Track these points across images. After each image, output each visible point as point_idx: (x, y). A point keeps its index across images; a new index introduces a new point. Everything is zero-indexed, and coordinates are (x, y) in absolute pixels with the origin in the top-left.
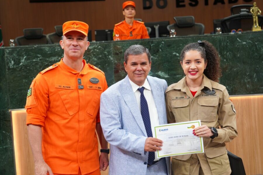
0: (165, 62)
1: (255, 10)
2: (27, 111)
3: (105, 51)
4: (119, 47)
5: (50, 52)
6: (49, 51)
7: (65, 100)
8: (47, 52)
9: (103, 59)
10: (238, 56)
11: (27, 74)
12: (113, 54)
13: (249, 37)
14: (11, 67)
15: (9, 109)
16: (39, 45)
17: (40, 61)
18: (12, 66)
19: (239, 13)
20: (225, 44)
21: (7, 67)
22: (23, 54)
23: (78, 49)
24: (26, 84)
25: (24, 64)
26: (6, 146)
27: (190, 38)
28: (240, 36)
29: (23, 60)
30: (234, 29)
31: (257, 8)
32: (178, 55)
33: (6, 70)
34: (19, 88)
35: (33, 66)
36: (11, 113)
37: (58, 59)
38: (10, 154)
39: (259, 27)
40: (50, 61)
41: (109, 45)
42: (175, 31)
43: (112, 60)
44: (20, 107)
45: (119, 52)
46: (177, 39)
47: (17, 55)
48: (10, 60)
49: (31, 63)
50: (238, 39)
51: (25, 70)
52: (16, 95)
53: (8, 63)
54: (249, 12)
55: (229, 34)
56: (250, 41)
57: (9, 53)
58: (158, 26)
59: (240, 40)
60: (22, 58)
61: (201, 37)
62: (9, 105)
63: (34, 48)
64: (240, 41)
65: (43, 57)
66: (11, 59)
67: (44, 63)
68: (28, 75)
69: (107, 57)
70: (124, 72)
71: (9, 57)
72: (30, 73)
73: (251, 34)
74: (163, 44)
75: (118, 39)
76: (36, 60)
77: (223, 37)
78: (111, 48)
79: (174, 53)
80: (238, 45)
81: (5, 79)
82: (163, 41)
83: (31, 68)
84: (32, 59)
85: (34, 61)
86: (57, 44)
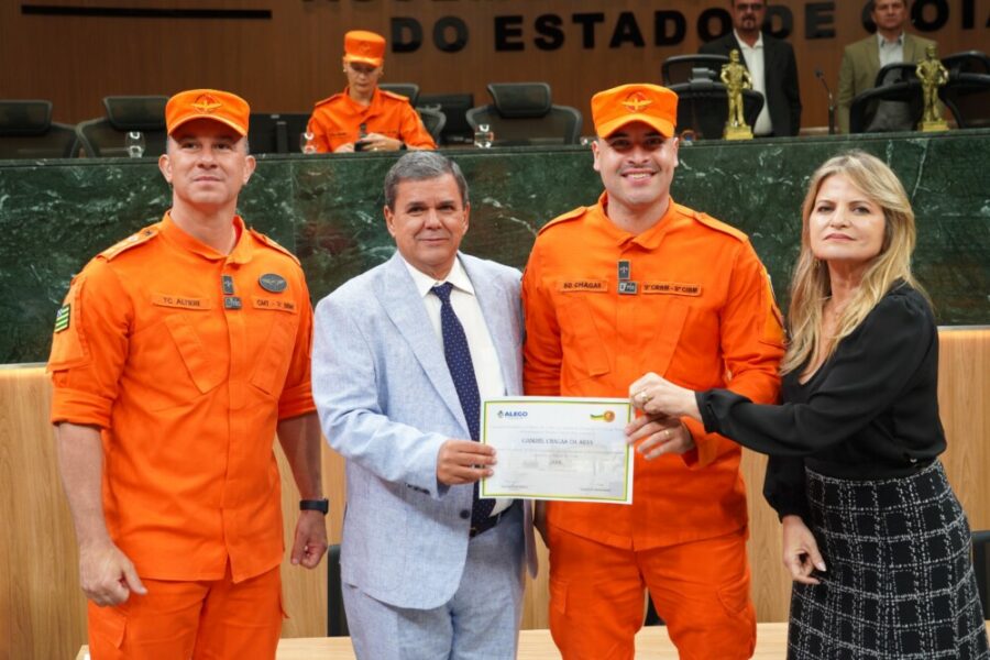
1: (736, 76)
2: (53, 378)
3: (268, 187)
4: (313, 174)
5: (89, 184)
6: (84, 180)
7: (185, 342)
8: (81, 182)
9: (262, 210)
11: (10, 252)
12: (295, 197)
13: (716, 158)
16: (54, 161)
17: (56, 212)
19: (688, 82)
23: (218, 177)
25: (3, 221)
27: (536, 154)
28: (688, 154)
31: (740, 68)
32: (498, 204)
35: (30, 225)
37: (114, 205)
39: (744, 125)
40: (88, 211)
41: (283, 166)
42: (491, 130)
43: (291, 217)
45: (313, 189)
46: (497, 155)
49: (26, 216)
54: (717, 78)
56: (718, 170)
59: (687, 164)
61: (570, 151)
63: (34, 168)
64: (687, 168)
65: (64, 198)
67: (68, 217)
68: (14, 254)
69: (276, 205)
70: (329, 256)
72: (21, 250)
73: (723, 147)
75: (312, 147)
76: (42, 209)
78: (286, 177)
79: (487, 200)
80: (684, 180)
83: (26, 234)
84: (29, 205)
85: (34, 212)
86: (113, 159)
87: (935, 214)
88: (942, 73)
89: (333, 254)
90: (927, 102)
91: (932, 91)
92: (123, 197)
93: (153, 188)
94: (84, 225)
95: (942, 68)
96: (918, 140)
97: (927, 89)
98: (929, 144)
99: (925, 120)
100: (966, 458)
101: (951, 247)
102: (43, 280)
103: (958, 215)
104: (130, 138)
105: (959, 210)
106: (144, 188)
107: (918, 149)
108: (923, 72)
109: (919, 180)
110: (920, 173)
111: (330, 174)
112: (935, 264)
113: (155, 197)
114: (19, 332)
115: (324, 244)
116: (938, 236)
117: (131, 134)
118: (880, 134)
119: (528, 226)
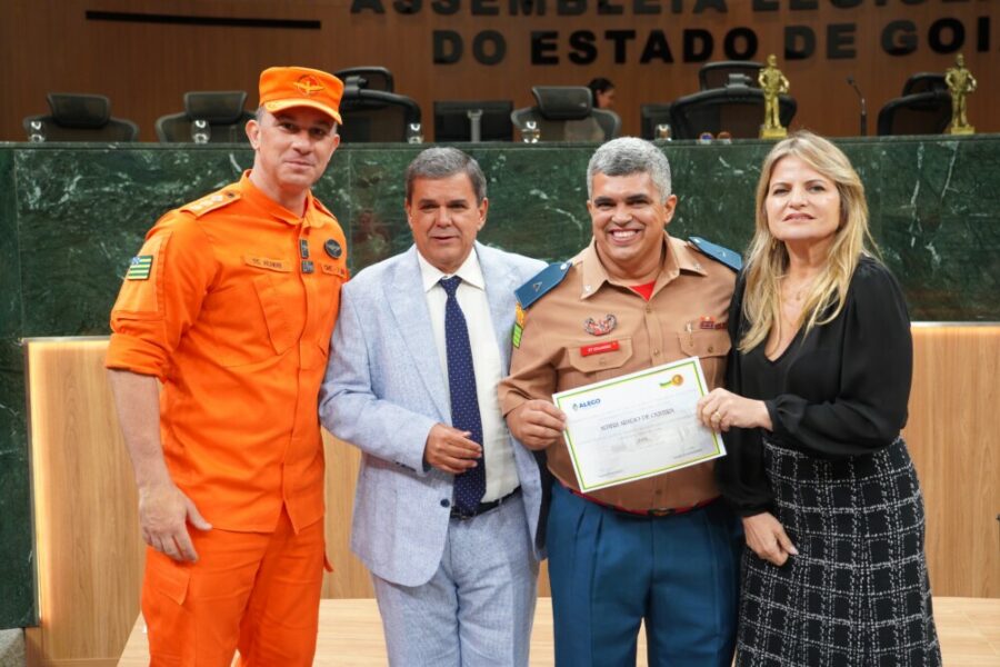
0: (506, 217)
1: (773, 80)
4: (369, 163)
5: (158, 167)
6: (154, 162)
7: (269, 303)
8: (150, 164)
10: (720, 208)
11: (82, 229)
12: (352, 184)
13: (754, 156)
14: (32, 207)
15: (21, 337)
16: (125, 145)
17: (126, 193)
18: (34, 204)
19: (724, 87)
20: (684, 172)
21: (19, 206)
22: (72, 166)
24: (76, 261)
25: (76, 200)
26: (6, 452)
27: (582, 150)
28: (726, 152)
29: (72, 188)
30: (707, 131)
31: (777, 72)
32: (544, 196)
33: (15, 215)
34: (56, 273)
35: (101, 205)
36: (25, 348)
37: (181, 188)
38: (17, 474)
39: (780, 127)
40: (157, 193)
41: (341, 155)
42: (537, 127)
43: (347, 203)
44: (57, 331)
45: (369, 178)
46: (544, 149)
47: (53, 171)
48: (29, 185)
49: (98, 197)
50: (721, 159)
51: (77, 217)
52: (46, 294)
53: (22, 194)
55: (694, 144)
57: (27, 163)
58: (480, 112)
59: (728, 162)
60: (68, 179)
62: (20, 323)
63: (106, 151)
64: (726, 165)
65: (134, 180)
66: (34, 183)
67: (137, 199)
68: (85, 232)
69: (334, 192)
70: (383, 241)
71: (29, 174)
72: (92, 228)
73: (759, 147)
74: (501, 161)
76: (113, 190)
77: (678, 150)
79: (534, 192)
80: (722, 177)
81: (11, 244)
82: (501, 152)
83: (97, 214)
84: (101, 185)
85: (105, 193)
86: (181, 145)
87: (962, 214)
88: (969, 81)
89: (387, 240)
90: (955, 108)
91: (960, 99)
92: (188, 180)
93: (218, 173)
94: (152, 207)
95: (970, 76)
96: (949, 143)
97: (955, 97)
98: (959, 148)
99: (953, 126)
100: (987, 450)
101: (978, 246)
102: (113, 258)
103: (985, 215)
104: (196, 126)
105: (987, 211)
106: (210, 172)
107: (948, 152)
108: (952, 80)
109: (948, 181)
110: (950, 175)
111: (386, 163)
112: (961, 262)
113: (219, 182)
114: (88, 307)
115: (378, 230)
116: (965, 236)
117: (197, 123)
118: (912, 137)
119: (573, 217)
